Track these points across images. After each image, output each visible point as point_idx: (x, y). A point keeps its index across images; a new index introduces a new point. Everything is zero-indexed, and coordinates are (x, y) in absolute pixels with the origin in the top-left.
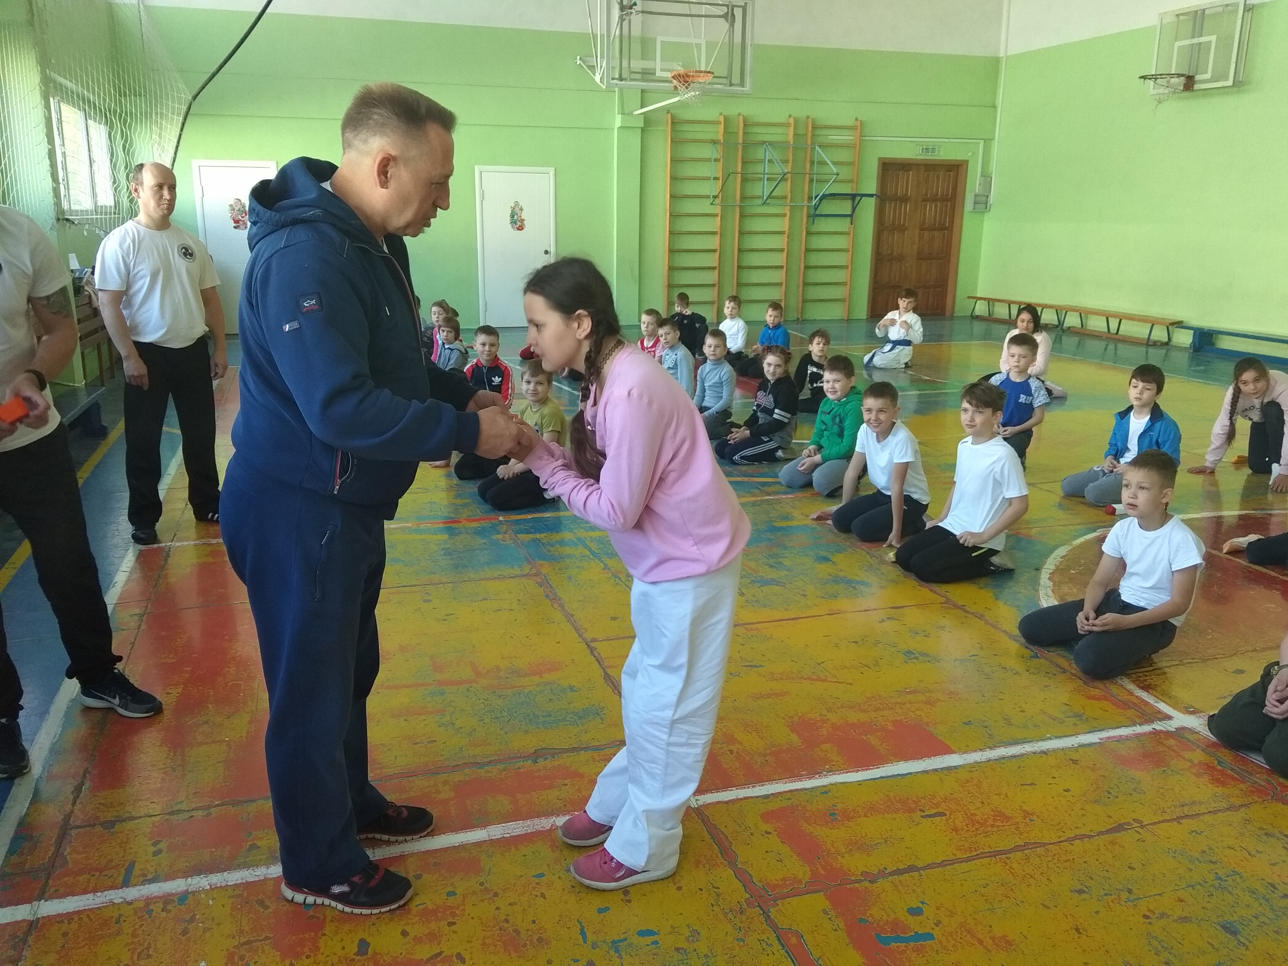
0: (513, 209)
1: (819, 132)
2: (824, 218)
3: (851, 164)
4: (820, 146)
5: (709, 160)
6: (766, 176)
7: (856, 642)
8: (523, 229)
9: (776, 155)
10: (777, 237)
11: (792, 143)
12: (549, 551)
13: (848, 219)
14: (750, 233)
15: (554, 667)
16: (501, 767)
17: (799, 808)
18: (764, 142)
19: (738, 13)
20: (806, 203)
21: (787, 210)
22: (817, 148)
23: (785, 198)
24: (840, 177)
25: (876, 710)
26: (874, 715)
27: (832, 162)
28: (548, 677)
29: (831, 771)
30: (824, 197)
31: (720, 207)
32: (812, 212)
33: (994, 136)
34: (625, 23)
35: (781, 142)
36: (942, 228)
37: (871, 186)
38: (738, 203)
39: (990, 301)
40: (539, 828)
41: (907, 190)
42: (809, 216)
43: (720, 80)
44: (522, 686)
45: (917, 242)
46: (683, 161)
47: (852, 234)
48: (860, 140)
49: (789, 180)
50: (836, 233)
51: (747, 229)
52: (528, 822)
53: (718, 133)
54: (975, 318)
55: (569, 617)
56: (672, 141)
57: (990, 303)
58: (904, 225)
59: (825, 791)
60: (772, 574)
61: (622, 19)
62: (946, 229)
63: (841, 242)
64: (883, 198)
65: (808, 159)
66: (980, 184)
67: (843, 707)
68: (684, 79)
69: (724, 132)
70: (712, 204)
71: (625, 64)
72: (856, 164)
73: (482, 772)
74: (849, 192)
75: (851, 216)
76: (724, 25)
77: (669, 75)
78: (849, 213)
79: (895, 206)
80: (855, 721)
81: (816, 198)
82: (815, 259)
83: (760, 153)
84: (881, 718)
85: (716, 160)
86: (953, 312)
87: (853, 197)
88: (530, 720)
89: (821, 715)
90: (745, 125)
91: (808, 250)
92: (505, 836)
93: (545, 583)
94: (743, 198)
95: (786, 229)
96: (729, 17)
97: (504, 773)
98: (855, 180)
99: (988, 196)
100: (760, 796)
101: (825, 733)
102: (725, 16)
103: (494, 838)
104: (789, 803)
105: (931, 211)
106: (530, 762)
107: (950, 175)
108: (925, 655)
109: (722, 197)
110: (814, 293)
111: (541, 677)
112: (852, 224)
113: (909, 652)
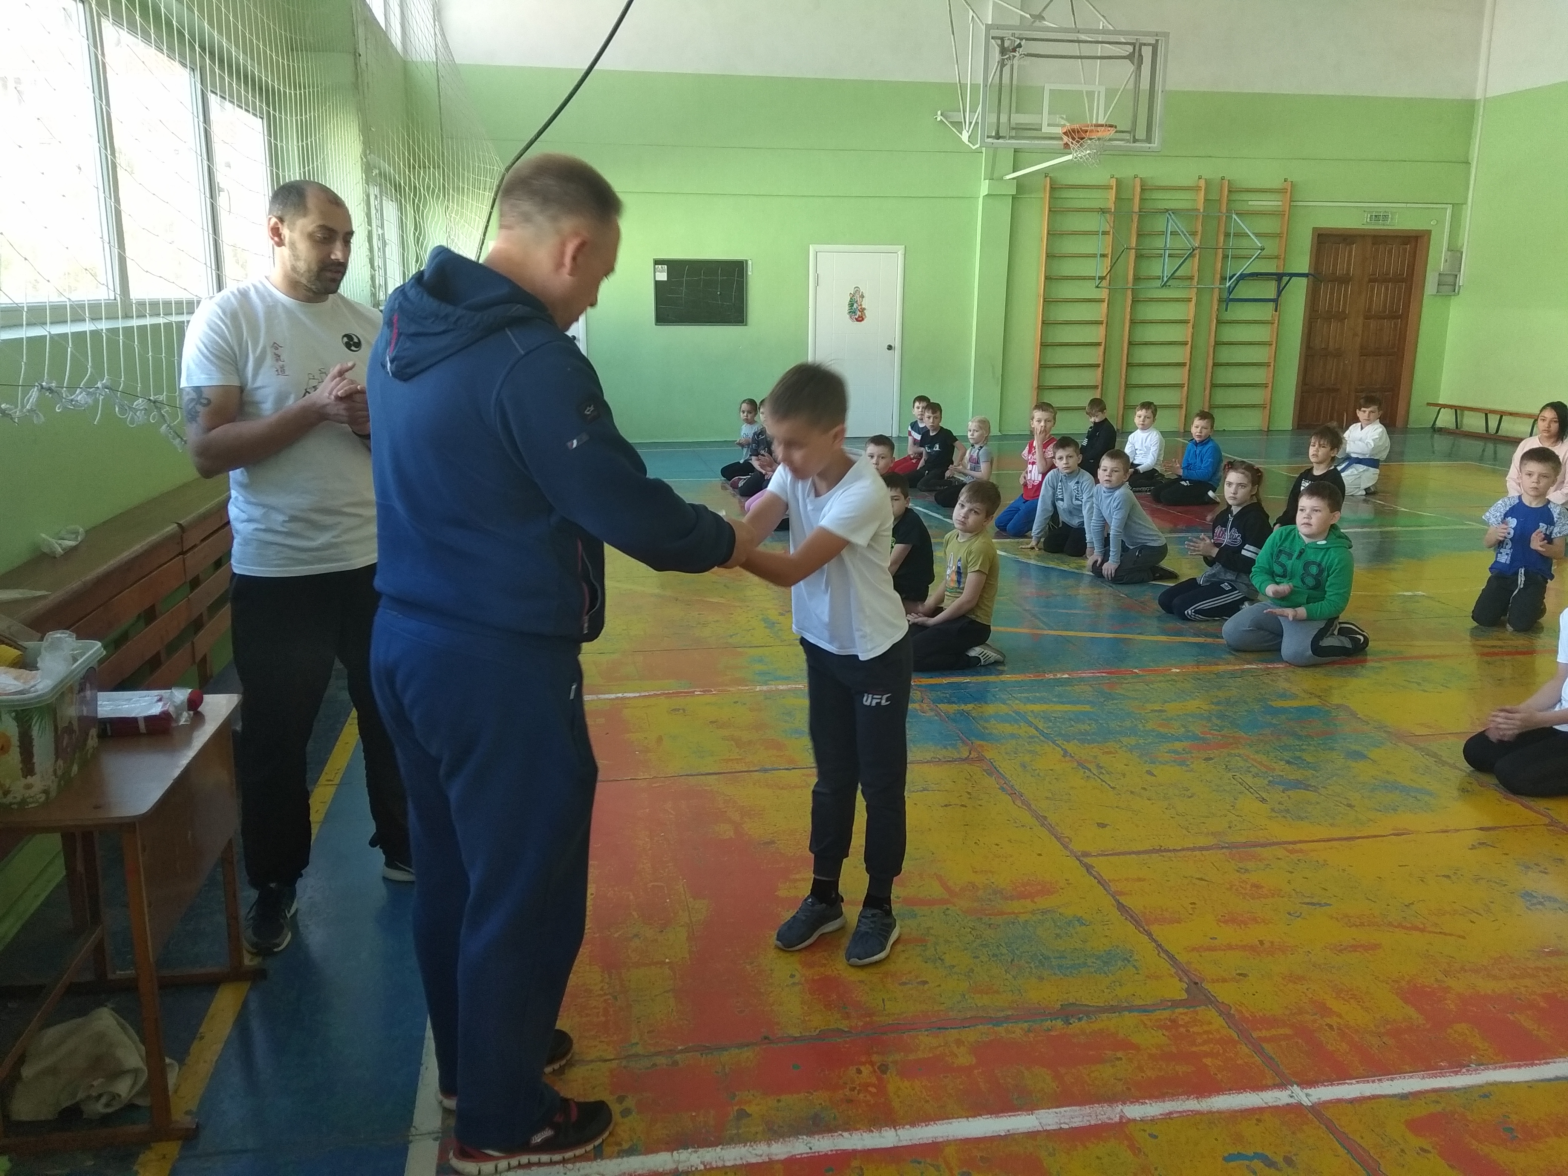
0: (853, 296)
1: (1235, 197)
2: (1239, 303)
3: (1279, 236)
4: (1237, 214)
5: (1096, 233)
6: (1167, 252)
7: (1448, 877)
8: (863, 320)
9: (1180, 225)
10: (1179, 328)
11: (1201, 211)
12: (984, 728)
13: (1271, 305)
14: (1143, 322)
15: (1046, 890)
16: (1026, 1025)
17: (1456, 1116)
18: (1167, 210)
20: (1217, 285)
21: (1193, 294)
22: (1234, 216)
23: (1191, 278)
25: (1513, 977)
26: (1511, 984)
27: (1253, 233)
28: (1043, 903)
29: (1483, 1064)
30: (1243, 277)
31: (1107, 291)
32: (1225, 295)
33: (1466, 198)
34: (1006, 70)
35: (1188, 210)
36: (1394, 316)
37: (1302, 263)
38: (1130, 285)
39: (1458, 410)
40: (1104, 1118)
41: (1348, 270)
42: (1220, 301)
43: (1123, 135)
44: (1013, 913)
45: (1360, 333)
46: (1062, 234)
47: (1276, 324)
48: (1290, 206)
49: (1197, 256)
50: (1257, 322)
51: (1141, 317)
52: (1087, 1109)
53: (1109, 200)
54: (1435, 430)
55: (1042, 820)
56: (1050, 211)
57: (1458, 411)
58: (1344, 311)
59: (1485, 1092)
60: (1294, 774)
61: (1002, 64)
62: (1400, 317)
63: (1262, 333)
64: (1316, 277)
65: (1222, 230)
66: (1446, 262)
67: (1463, 969)
68: (1077, 135)
69: (1116, 198)
70: (1097, 287)
71: (1004, 118)
72: (1283, 236)
73: (1001, 1029)
74: (1274, 270)
75: (1275, 301)
76: (1129, 67)
77: (1059, 131)
78: (1273, 296)
79: (1332, 289)
80: (1489, 992)
81: (1230, 279)
82: (1226, 355)
83: (1160, 224)
84: (1523, 989)
85: (1105, 233)
86: (1407, 422)
87: (1279, 277)
88: (1040, 961)
89: (1436, 980)
90: (1143, 190)
91: (1217, 344)
92: (1062, 1126)
93: (992, 770)
94: (1137, 279)
95: (1191, 317)
96: (1135, 57)
97: (1031, 1035)
98: (1283, 256)
99: (1456, 276)
100: (1394, 1096)
101: (1452, 1006)
102: (1130, 57)
103: (1048, 1128)
104: (1439, 1108)
105: (1380, 296)
106: (1059, 1023)
107: (1405, 250)
108: (1550, 899)
109: (1111, 279)
110: (1223, 397)
111: (1032, 901)
112: (1276, 311)
113: (1527, 895)
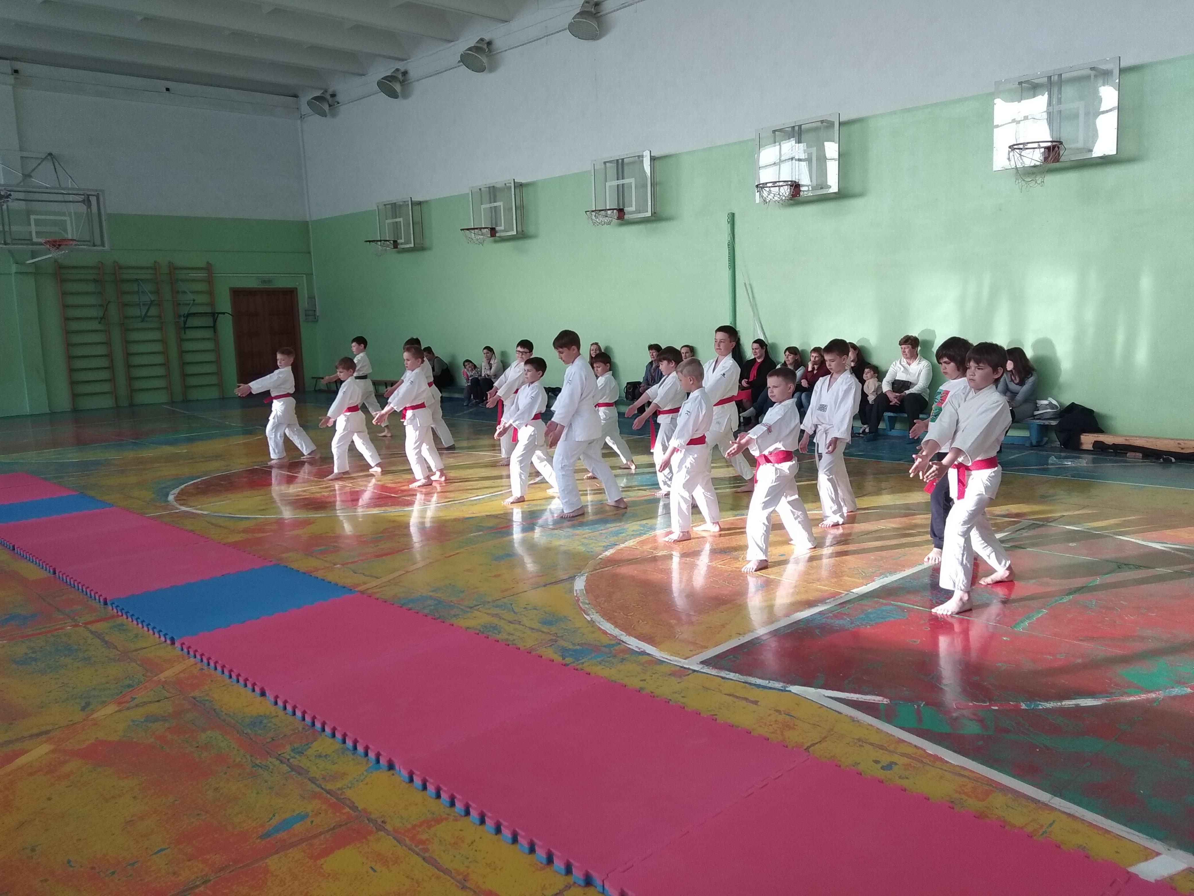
1: (179, 272)
2: (192, 329)
3: (205, 292)
4: (182, 281)
5: (93, 293)
6: (141, 302)
9: (146, 288)
10: (153, 344)
13: (212, 329)
14: (131, 342)
18: (137, 280)
19: (93, 200)
20: (177, 320)
21: (158, 325)
22: (179, 282)
23: (159, 316)
24: (195, 302)
27: (191, 292)
30: (191, 315)
31: (107, 325)
32: (181, 325)
33: (313, 272)
35: (150, 279)
36: (287, 333)
37: (226, 306)
38: (121, 322)
41: (256, 308)
42: (180, 328)
43: (86, 243)
46: (69, 294)
47: (215, 339)
48: (209, 276)
50: (204, 339)
51: (129, 339)
53: (98, 274)
54: (318, 391)
56: (61, 281)
58: (257, 331)
62: (290, 333)
63: (206, 345)
64: (237, 315)
65: (175, 289)
66: (308, 303)
68: (54, 244)
69: (103, 273)
70: (99, 323)
71: (7, 233)
72: (211, 293)
74: (210, 311)
75: (214, 327)
76: (83, 208)
77: (42, 240)
78: (212, 325)
81: (183, 316)
82: (187, 358)
83: (134, 287)
85: (100, 293)
86: (304, 388)
87: (211, 314)
90: (114, 268)
91: (181, 352)
94: (122, 318)
95: (158, 338)
96: (87, 201)
98: (210, 303)
99: (315, 311)
102: (83, 202)
105: (277, 323)
107: (285, 298)
109: (108, 318)
110: (192, 381)
112: (214, 332)
